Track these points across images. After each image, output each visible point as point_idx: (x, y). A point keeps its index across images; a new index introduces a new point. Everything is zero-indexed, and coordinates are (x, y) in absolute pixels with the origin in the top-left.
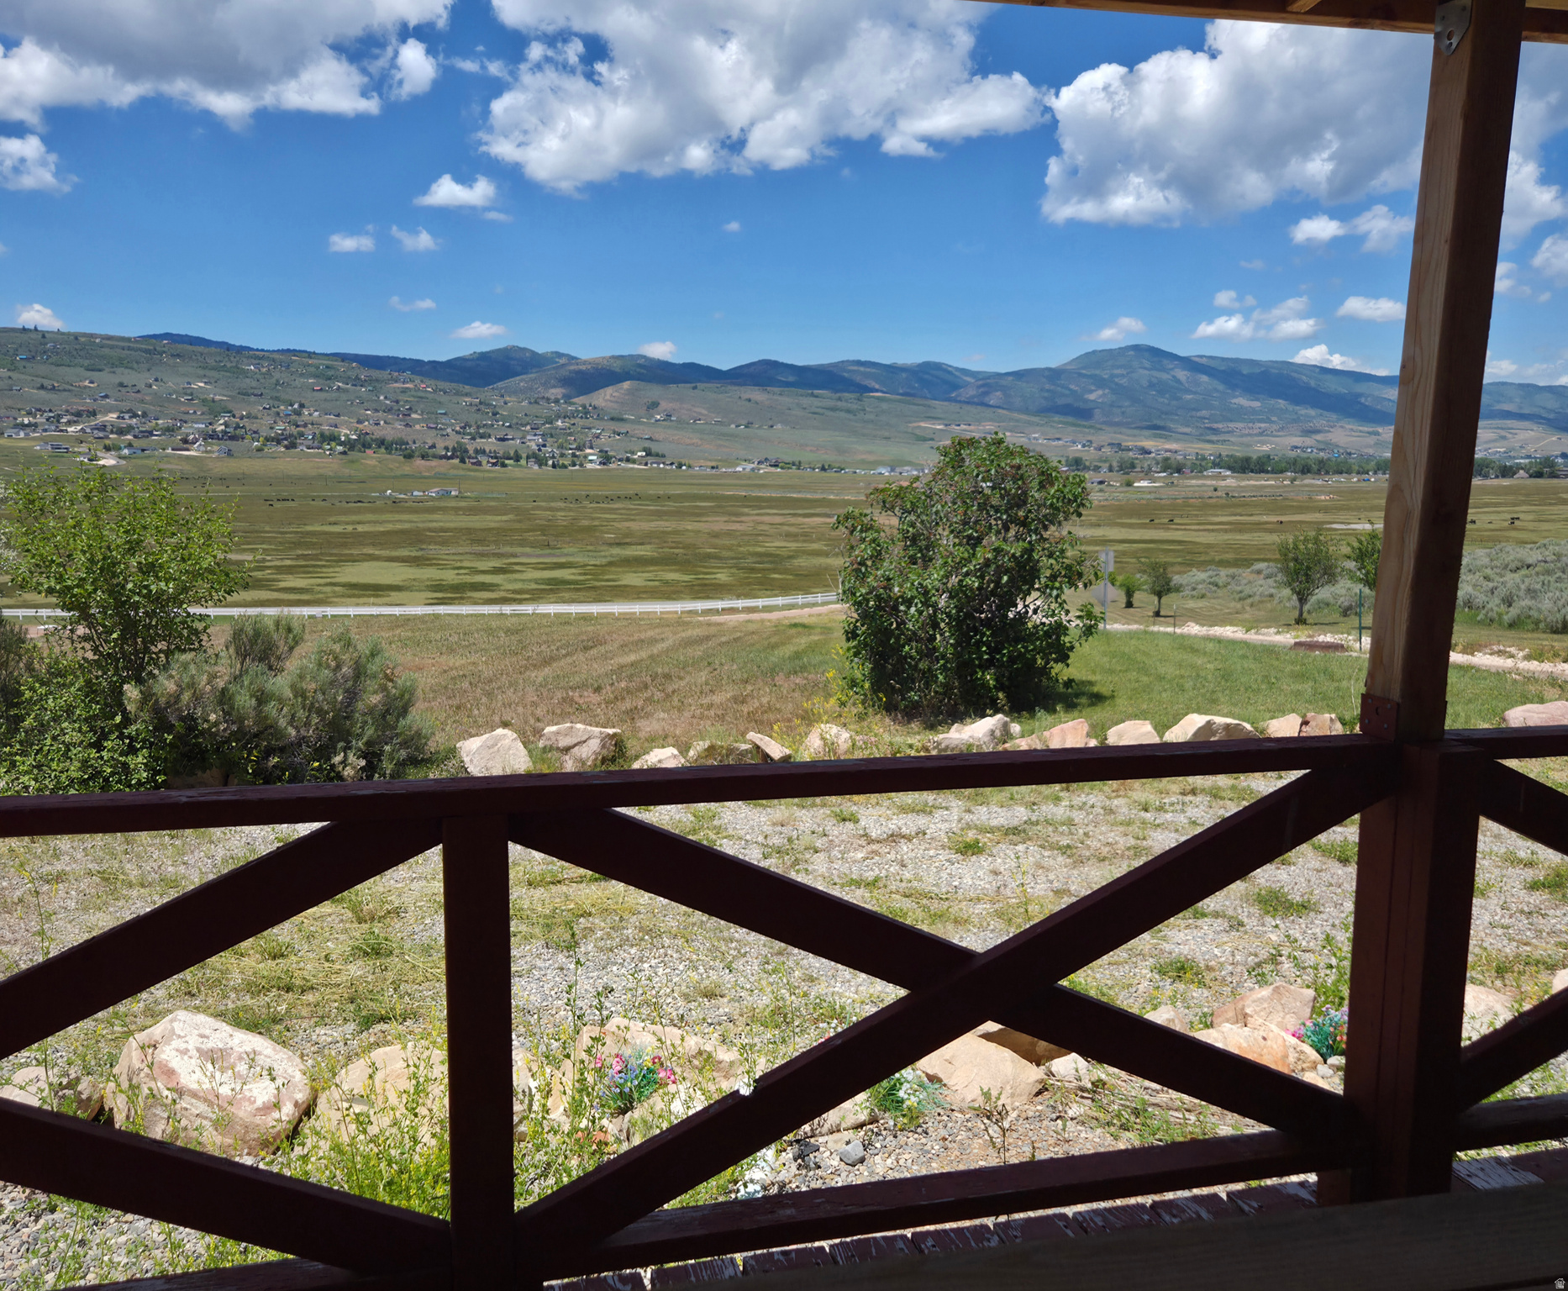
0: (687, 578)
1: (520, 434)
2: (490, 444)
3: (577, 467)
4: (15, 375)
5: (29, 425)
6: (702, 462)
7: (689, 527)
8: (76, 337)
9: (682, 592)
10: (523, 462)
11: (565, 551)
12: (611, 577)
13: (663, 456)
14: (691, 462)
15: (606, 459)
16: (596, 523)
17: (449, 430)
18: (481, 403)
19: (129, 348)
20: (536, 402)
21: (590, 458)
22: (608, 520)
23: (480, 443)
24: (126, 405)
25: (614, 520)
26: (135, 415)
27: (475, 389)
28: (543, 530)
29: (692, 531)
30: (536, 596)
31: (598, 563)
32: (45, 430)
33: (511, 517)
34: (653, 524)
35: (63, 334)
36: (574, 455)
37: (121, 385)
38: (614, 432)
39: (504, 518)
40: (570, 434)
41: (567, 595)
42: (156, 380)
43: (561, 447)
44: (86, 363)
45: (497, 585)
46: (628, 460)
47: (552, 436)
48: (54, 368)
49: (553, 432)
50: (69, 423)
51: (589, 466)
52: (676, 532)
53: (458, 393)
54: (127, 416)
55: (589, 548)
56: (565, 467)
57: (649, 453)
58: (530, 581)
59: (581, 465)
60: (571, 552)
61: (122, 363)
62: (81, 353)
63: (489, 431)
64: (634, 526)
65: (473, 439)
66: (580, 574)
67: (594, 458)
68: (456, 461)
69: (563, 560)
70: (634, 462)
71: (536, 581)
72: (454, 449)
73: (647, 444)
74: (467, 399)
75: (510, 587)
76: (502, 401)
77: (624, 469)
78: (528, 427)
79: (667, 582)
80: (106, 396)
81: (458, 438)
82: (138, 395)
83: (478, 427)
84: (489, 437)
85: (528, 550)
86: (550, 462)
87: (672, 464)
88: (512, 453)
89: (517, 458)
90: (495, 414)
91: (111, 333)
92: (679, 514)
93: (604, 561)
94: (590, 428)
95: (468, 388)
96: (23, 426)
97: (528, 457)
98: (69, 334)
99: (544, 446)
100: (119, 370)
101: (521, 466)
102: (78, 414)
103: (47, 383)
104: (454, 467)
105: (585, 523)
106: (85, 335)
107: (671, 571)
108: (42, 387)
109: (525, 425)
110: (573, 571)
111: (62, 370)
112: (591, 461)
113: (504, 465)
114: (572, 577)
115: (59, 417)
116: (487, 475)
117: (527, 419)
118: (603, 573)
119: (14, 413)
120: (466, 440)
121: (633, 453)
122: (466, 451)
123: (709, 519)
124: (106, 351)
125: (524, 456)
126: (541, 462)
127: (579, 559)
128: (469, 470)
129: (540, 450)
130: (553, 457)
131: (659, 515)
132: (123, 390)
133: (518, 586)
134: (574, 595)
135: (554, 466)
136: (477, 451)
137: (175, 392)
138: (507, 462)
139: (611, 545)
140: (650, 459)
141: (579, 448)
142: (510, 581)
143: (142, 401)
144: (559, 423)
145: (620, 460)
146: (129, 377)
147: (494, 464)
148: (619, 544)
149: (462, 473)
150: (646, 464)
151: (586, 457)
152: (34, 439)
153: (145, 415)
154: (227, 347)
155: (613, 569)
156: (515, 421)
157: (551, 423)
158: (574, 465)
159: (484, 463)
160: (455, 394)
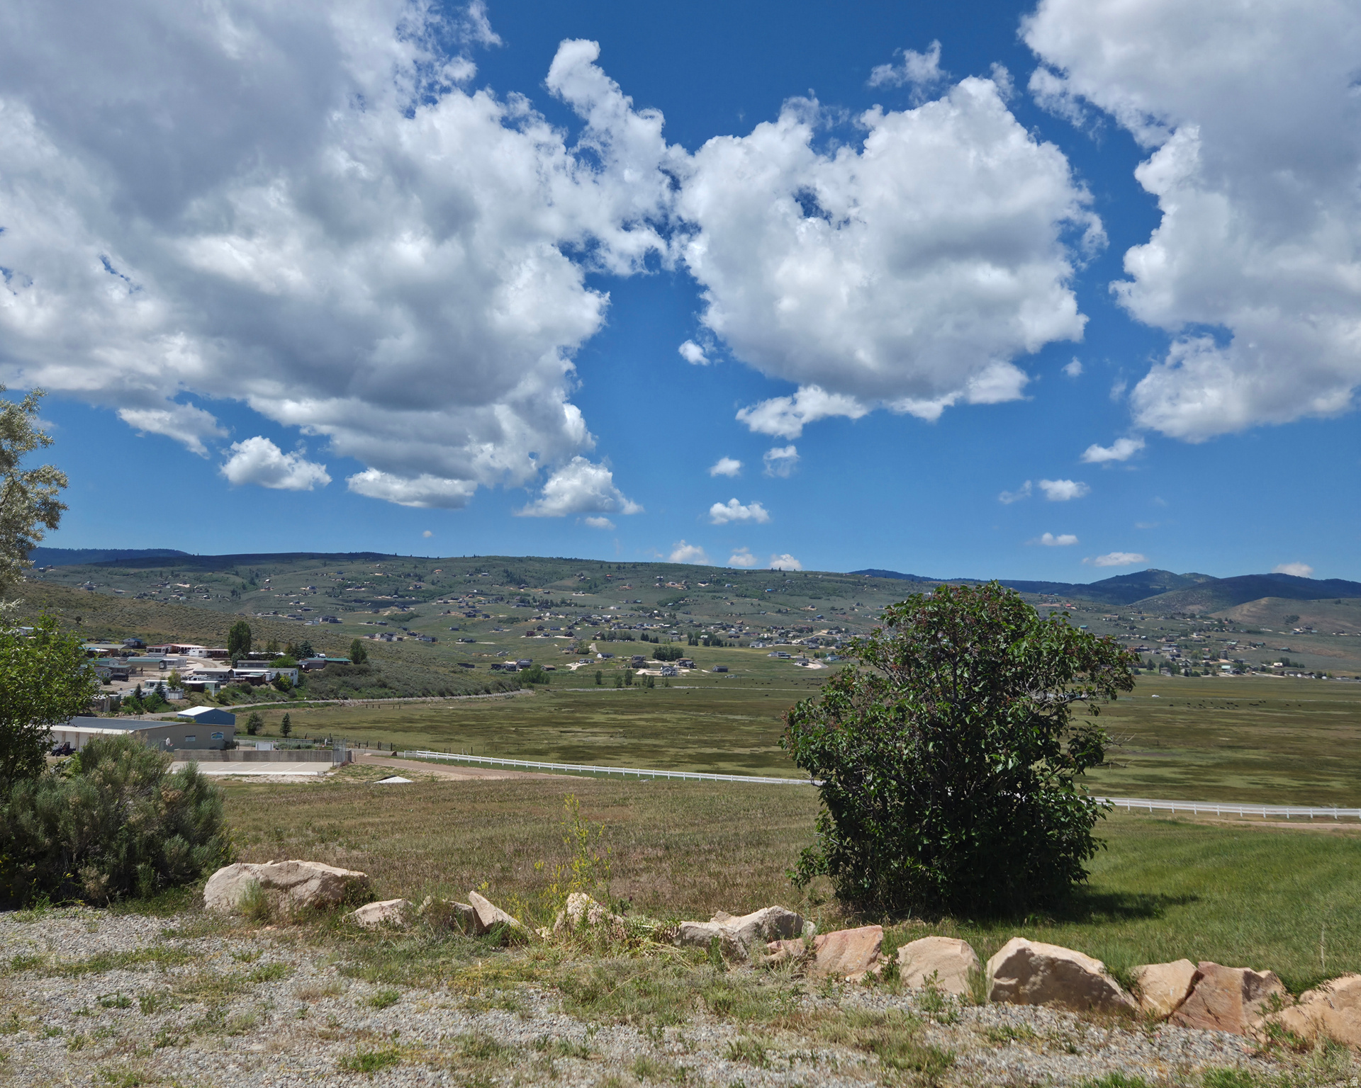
0: (1295, 783)
1: (1155, 646)
3: (1210, 676)
4: (762, 603)
5: (768, 639)
6: (1345, 673)
7: (1314, 735)
8: (806, 574)
9: (1284, 797)
10: (1156, 670)
11: (1174, 751)
12: (1213, 778)
13: (1302, 666)
14: (1333, 673)
15: (1240, 668)
16: (1215, 727)
18: (1119, 619)
19: (841, 582)
20: (1172, 618)
21: (1224, 667)
22: (1227, 724)
24: (836, 624)
25: (1234, 725)
26: (840, 631)
27: (1115, 607)
28: (1158, 731)
29: (1316, 738)
30: (1128, 791)
31: (1204, 763)
32: (777, 643)
33: (1131, 718)
34: (1275, 730)
35: (798, 573)
36: (1207, 664)
37: (833, 609)
38: (1250, 644)
39: (1124, 719)
40: (1205, 646)
41: (1160, 792)
42: (858, 605)
43: (1195, 657)
44: (811, 593)
45: (1096, 778)
46: (1264, 670)
47: (1186, 647)
48: (788, 597)
49: (1188, 644)
50: (794, 637)
51: (1222, 675)
52: (1298, 739)
53: (1099, 611)
54: (834, 632)
55: (1199, 749)
56: (1197, 675)
57: (1286, 663)
58: (1129, 776)
59: (1214, 674)
60: (1181, 753)
61: (836, 593)
62: (808, 586)
63: (1126, 643)
64: (1252, 730)
66: (1181, 773)
67: (1228, 667)
69: (1168, 759)
70: (1270, 671)
71: (1135, 777)
73: (1285, 655)
74: (1107, 615)
75: (1107, 780)
76: (1140, 617)
77: (1259, 678)
78: (1164, 640)
79: (1272, 786)
80: (822, 617)
82: (845, 617)
85: (1137, 748)
86: (1183, 671)
87: (1311, 674)
88: (1146, 662)
89: (1151, 666)
90: (1132, 628)
91: (830, 571)
92: (1308, 721)
93: (1211, 762)
94: (1225, 640)
95: (1108, 607)
96: (763, 640)
97: (1161, 666)
98: (801, 572)
99: (1178, 656)
100: (833, 597)
101: (1154, 674)
102: (801, 631)
103: (783, 608)
105: (1203, 726)
106: (811, 573)
107: (1280, 776)
108: (779, 611)
109: (1161, 638)
110: (1176, 770)
111: (794, 598)
112: (1224, 670)
114: (1173, 776)
115: (788, 632)
117: (1163, 632)
118: (1206, 774)
119: (759, 630)
121: (1269, 663)
123: (1339, 727)
124: (825, 584)
125: (1158, 665)
126: (1174, 670)
127: (1186, 759)
129: (1174, 660)
130: (1186, 666)
131: (1284, 722)
132: (834, 612)
133: (1114, 780)
134: (1167, 792)
135: (1186, 674)
137: (871, 613)
138: (1140, 670)
139: (1222, 747)
140: (1287, 669)
141: (1213, 659)
142: (1110, 775)
143: (846, 621)
144: (1194, 636)
145: (1254, 670)
146: (839, 603)
148: (1230, 747)
150: (1282, 674)
151: (1219, 666)
152: (769, 649)
153: (847, 631)
154: (912, 578)
155: (1218, 770)
156: (1151, 634)
157: (1186, 636)
158: (1207, 673)
160: (1097, 612)
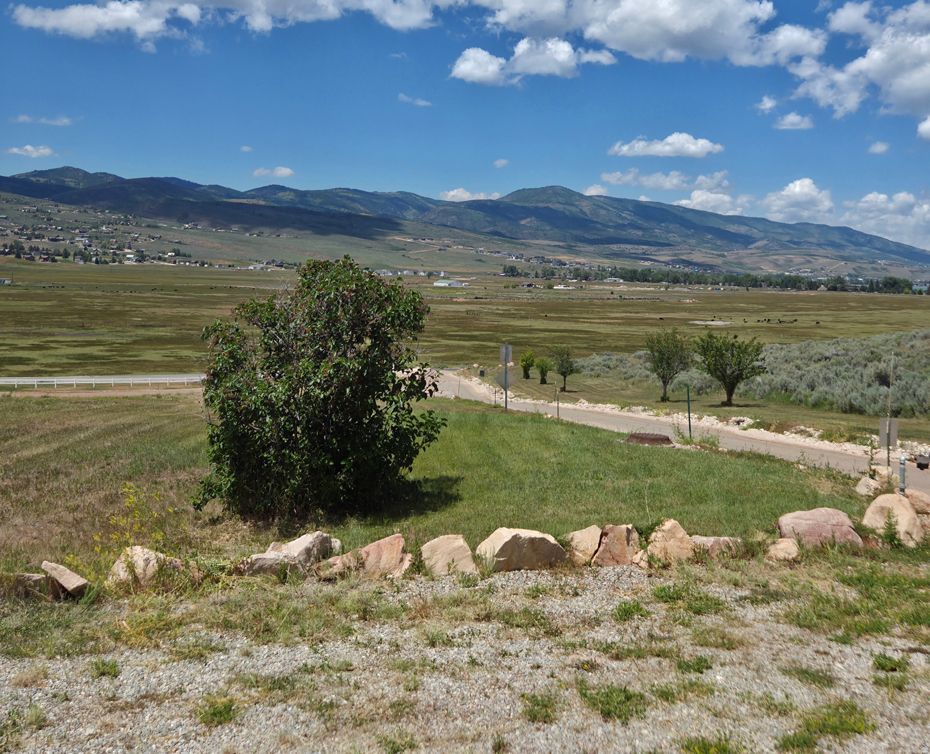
0: (198, 354)
1: (70, 236)
2: (43, 243)
3: (117, 263)
6: (221, 262)
7: (205, 313)
9: (192, 366)
10: (71, 258)
11: (96, 331)
12: (134, 353)
13: (190, 256)
14: (212, 262)
15: (141, 257)
16: (127, 309)
17: (8, 232)
18: (37, 210)
20: (85, 211)
21: (128, 256)
22: (136, 306)
23: (35, 242)
25: (142, 306)
27: (34, 199)
28: (81, 313)
29: (208, 316)
30: (65, 369)
31: (124, 341)
33: (55, 302)
34: (175, 310)
36: (114, 254)
38: (150, 236)
39: (48, 303)
40: (113, 237)
41: (93, 368)
43: (104, 247)
45: (33, 360)
46: (160, 259)
47: (97, 238)
49: (98, 235)
51: (127, 263)
52: (193, 317)
53: (19, 202)
55: (119, 329)
56: (106, 263)
57: (178, 253)
58: (63, 356)
59: (120, 262)
60: (103, 333)
63: (43, 233)
64: (158, 311)
65: (29, 239)
66: (107, 351)
67: (132, 256)
68: (13, 256)
69: (94, 339)
70: (165, 260)
71: (68, 357)
72: (12, 247)
73: (176, 247)
74: (27, 206)
75: (44, 361)
76: (56, 209)
77: (156, 266)
78: (77, 231)
79: (180, 358)
81: (16, 238)
83: (34, 230)
84: (43, 238)
85: (65, 330)
86: (94, 259)
87: (196, 262)
88: (62, 251)
89: (66, 255)
90: (49, 220)
92: (198, 303)
93: (130, 340)
94: (129, 233)
95: (27, 199)
97: (75, 255)
99: (90, 246)
101: (69, 261)
104: (11, 261)
105: (118, 308)
107: (186, 349)
109: (75, 229)
110: (101, 348)
112: (129, 259)
113: (54, 261)
114: (100, 353)
116: (38, 268)
117: (77, 224)
118: (127, 351)
120: (23, 239)
121: (164, 253)
122: (22, 248)
123: (223, 307)
125: (72, 253)
126: (86, 258)
127: (108, 338)
128: (23, 264)
129: (86, 249)
130: (97, 255)
131: (181, 303)
133: (50, 361)
134: (99, 369)
135: (97, 262)
136: (31, 249)
138: (57, 258)
139: (137, 326)
140: (178, 259)
141: (119, 248)
142: (45, 356)
144: (104, 228)
145: (153, 259)
147: (45, 260)
148: (143, 326)
149: (16, 266)
150: (175, 262)
151: (124, 255)
155: (136, 347)
156: (66, 225)
157: (97, 228)
158: (114, 261)
159: (37, 258)
160: (16, 203)
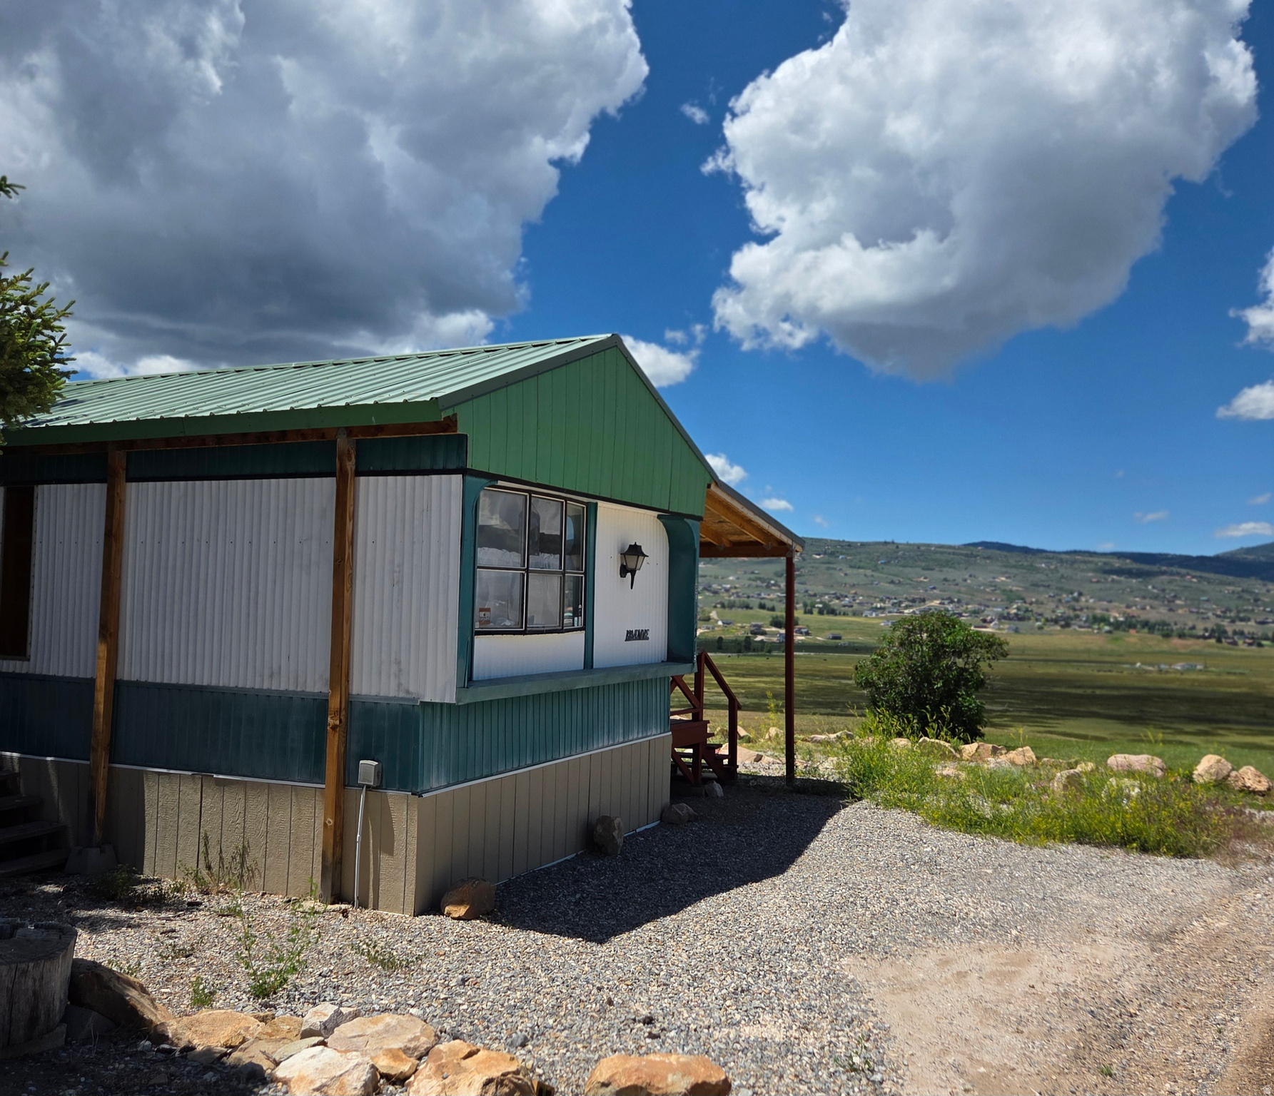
2: (1250, 627)
4: (876, 574)
5: (881, 608)
8: (919, 546)
17: (1210, 614)
18: (1243, 591)
19: (954, 554)
23: (1239, 625)
24: (946, 594)
26: (952, 602)
27: (1238, 579)
32: (890, 612)
35: (911, 545)
37: (945, 580)
42: (971, 576)
44: (923, 564)
48: (901, 569)
50: (907, 607)
53: (1222, 583)
54: (946, 602)
61: (948, 564)
62: (921, 558)
63: (1249, 615)
65: (1233, 621)
68: (1213, 641)
72: (1213, 631)
74: (1230, 587)
76: (1264, 590)
80: (934, 588)
81: (1218, 621)
82: (957, 588)
83: (1239, 612)
84: (1249, 620)
90: (1256, 600)
95: (1231, 578)
96: (876, 609)
98: (914, 545)
100: (945, 569)
102: (914, 601)
103: (896, 580)
104: (1210, 646)
106: (924, 545)
108: (892, 582)
111: (907, 570)
113: (1260, 645)
115: (900, 602)
116: (1243, 653)
119: (872, 600)
120: (1225, 623)
122: (1225, 632)
124: (938, 556)
128: (1224, 648)
132: (947, 583)
136: (1235, 633)
137: (984, 584)
138: (1264, 642)
143: (959, 592)
146: (950, 574)
147: (1250, 644)
149: (1216, 651)
152: (882, 618)
153: (959, 601)
154: (1025, 550)
159: (1240, 642)
160: (1218, 584)
